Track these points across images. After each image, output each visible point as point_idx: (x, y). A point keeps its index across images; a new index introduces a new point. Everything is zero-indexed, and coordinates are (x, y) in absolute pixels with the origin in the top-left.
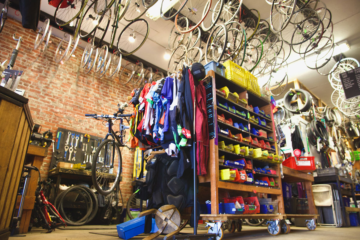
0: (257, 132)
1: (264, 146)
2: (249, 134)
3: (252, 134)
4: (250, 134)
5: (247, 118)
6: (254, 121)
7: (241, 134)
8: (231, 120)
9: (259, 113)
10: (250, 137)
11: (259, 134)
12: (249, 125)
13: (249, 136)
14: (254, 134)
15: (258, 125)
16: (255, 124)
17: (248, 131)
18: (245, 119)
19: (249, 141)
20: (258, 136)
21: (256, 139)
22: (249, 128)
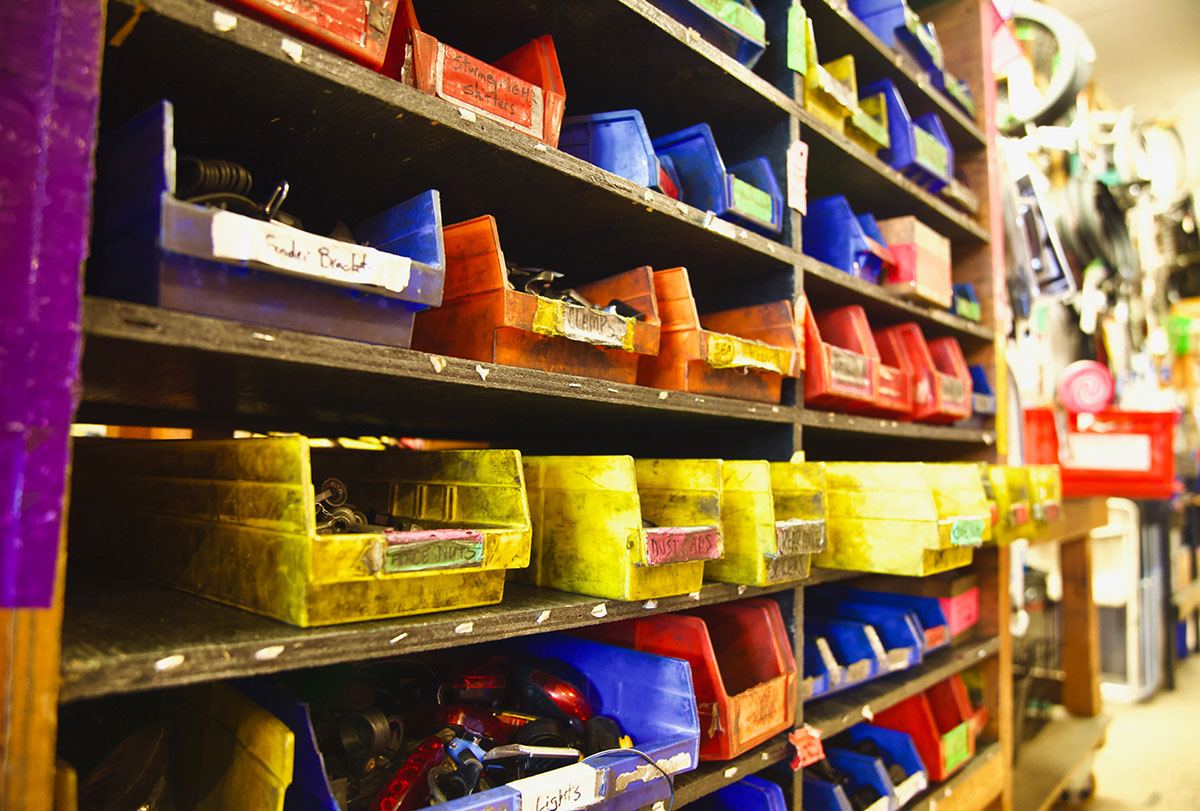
0: (869, 244)
1: (923, 388)
2: (788, 269)
3: (816, 267)
4: (804, 264)
5: (773, 64)
6: (848, 122)
7: (680, 281)
8: (548, 60)
9: (904, 35)
10: (801, 304)
11: (881, 269)
12: (797, 156)
13: (786, 293)
14: (844, 267)
15: (886, 171)
16: (854, 149)
17: (782, 237)
18: (757, 70)
19: (781, 358)
20: (869, 289)
21: (859, 325)
22: (798, 199)
